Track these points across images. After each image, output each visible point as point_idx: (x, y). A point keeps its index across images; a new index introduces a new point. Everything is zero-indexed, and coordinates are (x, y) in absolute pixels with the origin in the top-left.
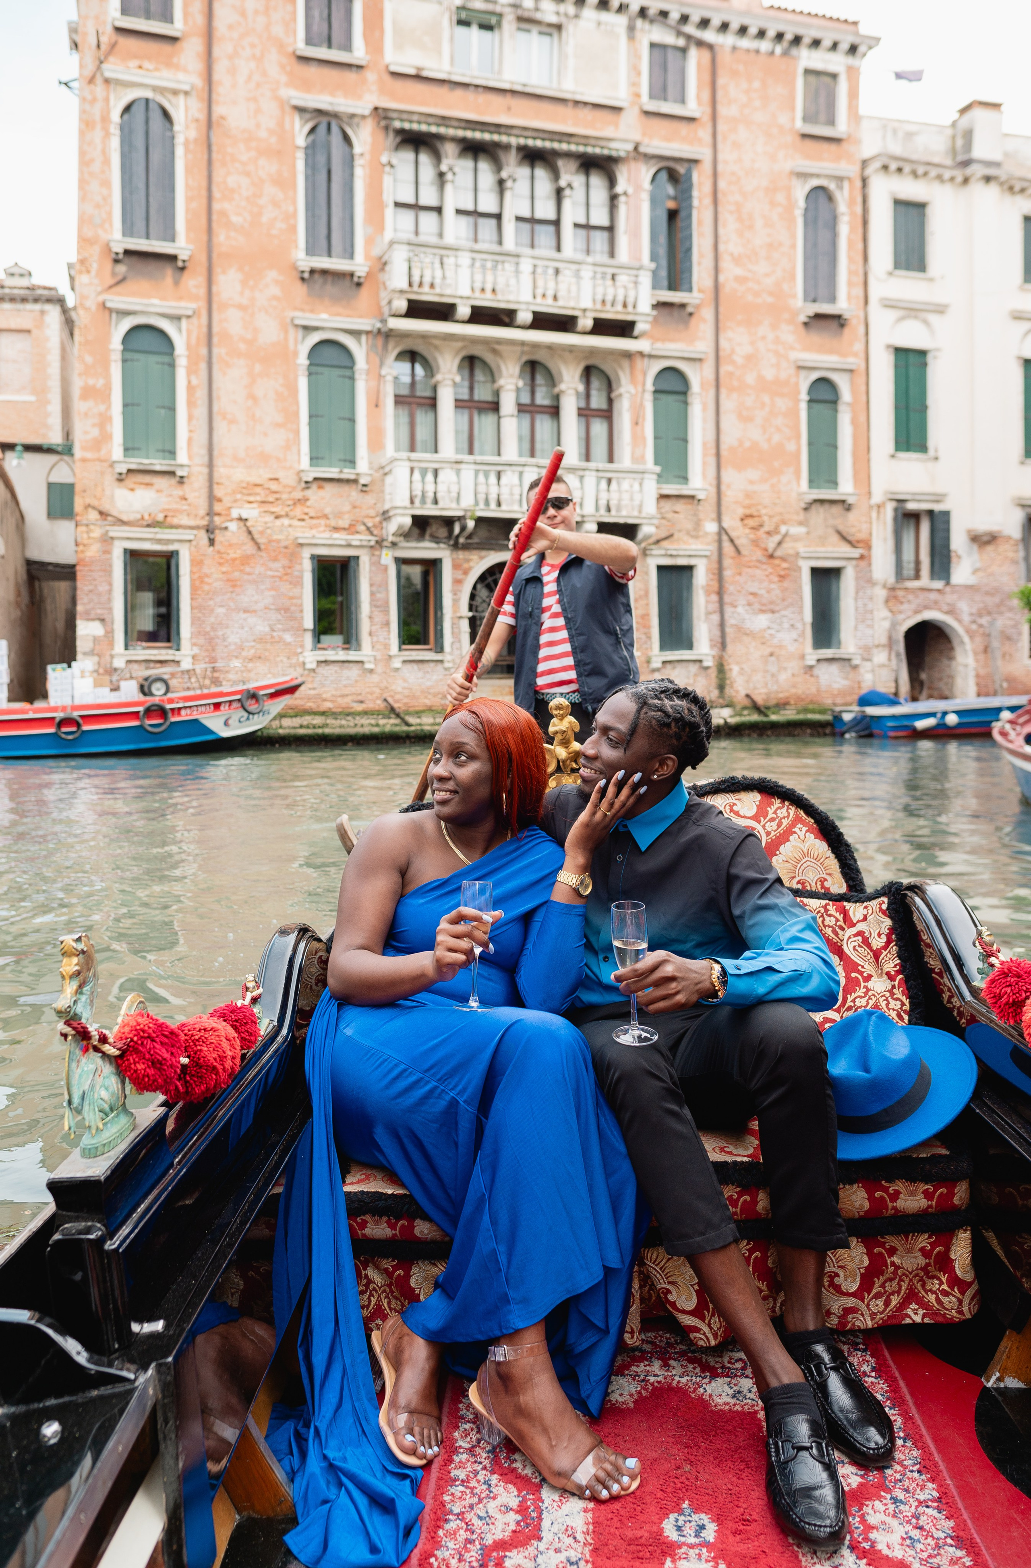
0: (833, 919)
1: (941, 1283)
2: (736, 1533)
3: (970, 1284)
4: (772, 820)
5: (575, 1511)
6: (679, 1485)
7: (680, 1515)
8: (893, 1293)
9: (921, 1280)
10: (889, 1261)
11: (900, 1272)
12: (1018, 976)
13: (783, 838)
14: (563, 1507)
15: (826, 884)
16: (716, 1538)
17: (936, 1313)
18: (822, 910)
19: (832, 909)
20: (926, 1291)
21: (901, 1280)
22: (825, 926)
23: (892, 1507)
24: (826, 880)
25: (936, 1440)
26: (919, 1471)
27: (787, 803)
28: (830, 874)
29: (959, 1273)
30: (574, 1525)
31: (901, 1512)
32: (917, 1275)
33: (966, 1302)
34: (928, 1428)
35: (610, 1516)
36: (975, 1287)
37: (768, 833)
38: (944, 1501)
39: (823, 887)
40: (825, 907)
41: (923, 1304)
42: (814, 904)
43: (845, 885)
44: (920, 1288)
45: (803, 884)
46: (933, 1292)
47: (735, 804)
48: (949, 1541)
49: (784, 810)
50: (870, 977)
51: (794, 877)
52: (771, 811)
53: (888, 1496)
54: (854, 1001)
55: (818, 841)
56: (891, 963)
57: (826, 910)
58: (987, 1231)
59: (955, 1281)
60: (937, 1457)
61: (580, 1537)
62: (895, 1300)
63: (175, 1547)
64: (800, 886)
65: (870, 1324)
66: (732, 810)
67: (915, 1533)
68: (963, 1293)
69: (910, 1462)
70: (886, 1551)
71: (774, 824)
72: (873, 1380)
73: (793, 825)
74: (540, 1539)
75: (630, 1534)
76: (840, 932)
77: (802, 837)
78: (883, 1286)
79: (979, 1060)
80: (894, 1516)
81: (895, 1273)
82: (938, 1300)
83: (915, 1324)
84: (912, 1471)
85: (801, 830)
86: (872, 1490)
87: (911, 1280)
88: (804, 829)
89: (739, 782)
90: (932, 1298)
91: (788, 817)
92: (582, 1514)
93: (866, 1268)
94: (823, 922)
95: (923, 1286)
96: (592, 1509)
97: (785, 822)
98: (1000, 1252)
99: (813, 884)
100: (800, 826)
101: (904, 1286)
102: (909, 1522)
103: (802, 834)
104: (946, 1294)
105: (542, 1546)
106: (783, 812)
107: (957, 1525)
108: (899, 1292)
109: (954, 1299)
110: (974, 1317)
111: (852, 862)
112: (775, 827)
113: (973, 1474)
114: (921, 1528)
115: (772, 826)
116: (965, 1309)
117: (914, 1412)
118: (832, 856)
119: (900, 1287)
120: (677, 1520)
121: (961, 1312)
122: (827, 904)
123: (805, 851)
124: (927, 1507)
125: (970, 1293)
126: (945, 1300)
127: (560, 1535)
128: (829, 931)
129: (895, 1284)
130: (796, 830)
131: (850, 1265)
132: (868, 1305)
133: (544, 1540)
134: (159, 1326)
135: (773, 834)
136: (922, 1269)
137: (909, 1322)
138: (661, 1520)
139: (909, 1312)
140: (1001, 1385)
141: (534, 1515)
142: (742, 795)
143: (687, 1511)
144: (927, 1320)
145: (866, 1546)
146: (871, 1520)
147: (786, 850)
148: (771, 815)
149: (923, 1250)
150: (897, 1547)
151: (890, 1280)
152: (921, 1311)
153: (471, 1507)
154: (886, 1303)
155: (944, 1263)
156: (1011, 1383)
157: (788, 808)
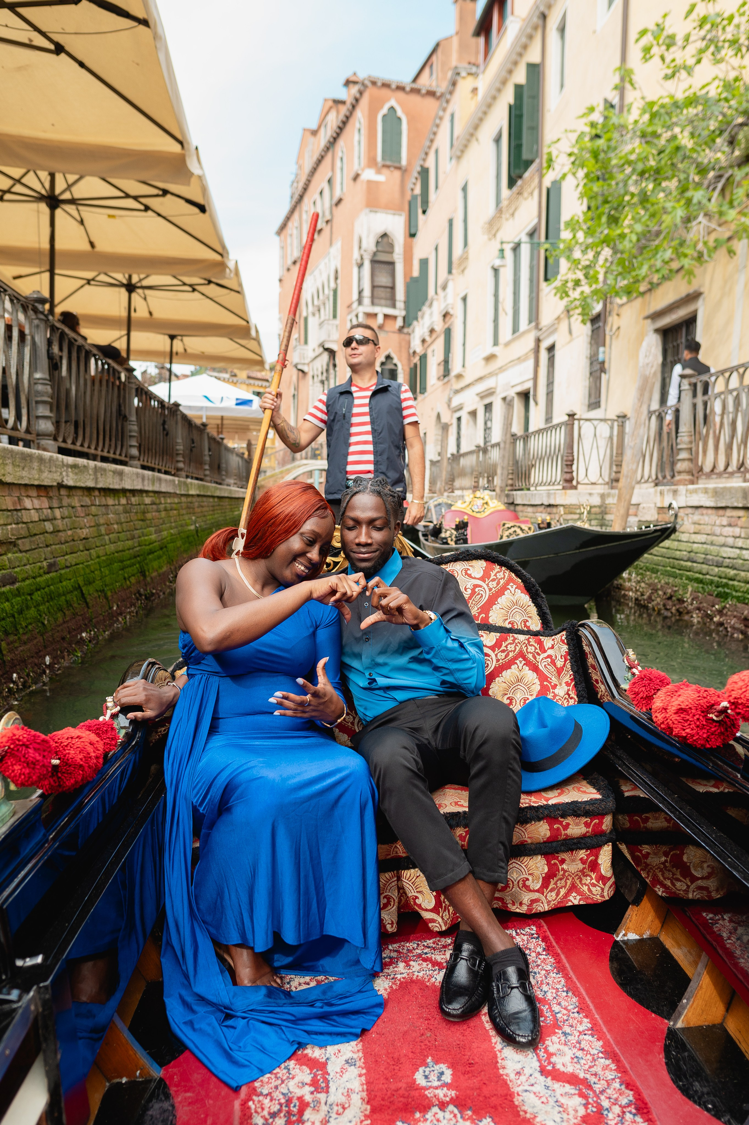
0: (533, 648)
1: (592, 879)
2: (465, 1073)
3: (608, 879)
4: (493, 580)
5: (353, 1077)
6: (424, 1047)
7: (427, 1067)
9: (580, 878)
10: (560, 868)
11: (566, 874)
12: (649, 680)
13: (501, 592)
14: (344, 1076)
15: (528, 624)
16: (452, 1079)
17: (587, 898)
18: (527, 642)
19: (532, 641)
20: (582, 885)
21: (567, 879)
22: (528, 653)
23: (563, 1039)
24: (527, 621)
26: (578, 1012)
27: (503, 568)
28: (530, 617)
29: (602, 872)
30: (352, 1087)
31: (569, 1041)
32: (577, 875)
33: (606, 889)
36: (611, 880)
37: (490, 590)
39: (526, 626)
40: (528, 640)
41: (579, 893)
43: (540, 625)
44: (578, 882)
45: (513, 625)
46: (586, 884)
47: (469, 569)
48: (601, 1055)
49: (502, 573)
50: (556, 685)
51: (507, 620)
52: (492, 574)
53: (560, 1032)
55: (523, 594)
56: (568, 676)
57: (529, 642)
58: (620, 843)
59: (600, 878)
60: (588, 1000)
62: (563, 892)
63: (56, 1114)
64: (510, 626)
65: (547, 909)
66: (466, 573)
67: (579, 1054)
68: (604, 884)
69: (572, 1006)
70: (562, 1069)
71: (495, 583)
73: (507, 583)
75: (392, 1087)
76: (537, 656)
77: (513, 592)
78: (556, 884)
80: (564, 1045)
81: (564, 875)
82: (590, 890)
83: (574, 906)
84: (573, 1013)
85: (512, 587)
87: (572, 878)
88: (515, 586)
89: (472, 554)
90: (585, 888)
91: (504, 577)
92: (358, 1078)
93: (546, 874)
94: (527, 650)
95: (581, 882)
96: (365, 1074)
97: (502, 582)
99: (519, 624)
100: (511, 584)
101: (569, 882)
102: (574, 1047)
103: (513, 590)
104: (594, 885)
106: (500, 575)
107: (604, 1043)
108: (564, 887)
109: (599, 889)
110: (611, 898)
111: (545, 609)
112: (495, 585)
113: (607, 994)
114: (583, 1050)
115: (493, 585)
116: (605, 894)
118: (532, 605)
119: (566, 883)
120: (425, 1071)
121: (603, 896)
123: (515, 601)
124: (585, 1035)
125: (609, 884)
126: (593, 889)
128: (530, 656)
129: (563, 881)
130: (509, 586)
131: (537, 873)
132: (546, 896)
134: (39, 959)
135: (494, 589)
136: (580, 871)
137: (570, 904)
138: (414, 1074)
139: (571, 898)
140: (626, 938)
141: (323, 1085)
142: (475, 563)
143: (431, 1064)
144: (582, 903)
145: (549, 1068)
146: (552, 1049)
147: (503, 601)
148: (492, 577)
149: (581, 859)
150: (569, 1064)
151: (561, 879)
152: (578, 897)
153: (276, 1087)
154: (558, 894)
155: (594, 866)
156: (632, 936)
157: (504, 572)
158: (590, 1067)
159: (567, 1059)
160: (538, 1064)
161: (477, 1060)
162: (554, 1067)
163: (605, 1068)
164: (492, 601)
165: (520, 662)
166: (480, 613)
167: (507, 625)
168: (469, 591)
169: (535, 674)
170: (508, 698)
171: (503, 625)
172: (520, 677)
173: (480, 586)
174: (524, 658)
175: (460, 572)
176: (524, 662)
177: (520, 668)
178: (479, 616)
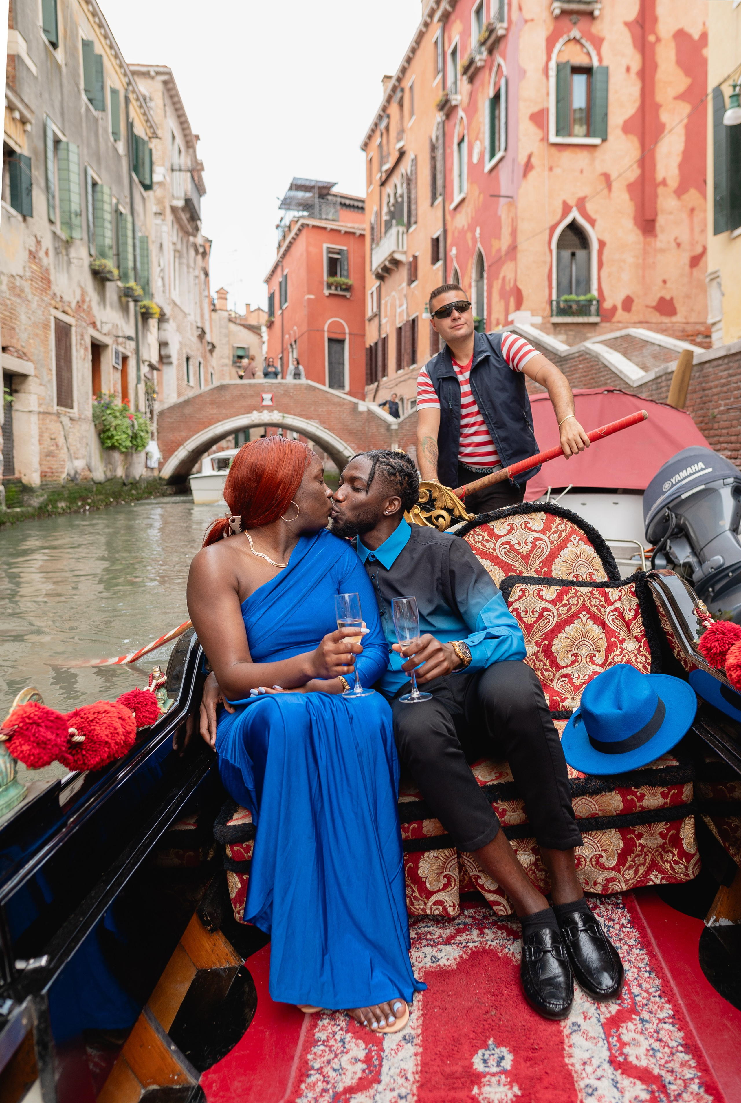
0: (597, 600)
1: (674, 855)
2: (527, 1059)
3: (693, 856)
4: (555, 532)
5: (408, 1056)
6: (487, 1026)
7: (486, 1050)
8: (640, 865)
9: (660, 854)
10: (637, 843)
11: (645, 850)
12: (723, 633)
13: (563, 545)
14: (399, 1054)
15: (593, 576)
16: (513, 1066)
17: (670, 877)
18: (590, 595)
19: (597, 593)
20: (663, 861)
21: (646, 855)
22: (592, 606)
23: (640, 1026)
24: (593, 574)
25: (672, 970)
26: (660, 996)
27: (565, 520)
28: (596, 570)
29: (685, 848)
30: (406, 1067)
31: (646, 1029)
32: (657, 851)
33: (691, 867)
34: (667, 962)
35: (433, 1058)
36: (697, 857)
37: (552, 542)
38: (676, 1017)
39: (591, 578)
40: (592, 592)
42: (585, 590)
43: (606, 577)
44: (659, 859)
45: (577, 577)
46: (668, 862)
47: (528, 522)
48: (681, 1049)
49: (563, 525)
50: (624, 640)
51: (571, 572)
52: (554, 527)
53: (638, 1018)
54: (613, 658)
55: (587, 546)
56: (639, 630)
57: (592, 594)
58: (705, 816)
59: (683, 854)
60: (672, 983)
61: (410, 1077)
62: (642, 870)
64: (575, 579)
65: (625, 887)
66: (526, 527)
67: (657, 1045)
68: (688, 862)
69: (654, 989)
70: (636, 1062)
71: (556, 536)
72: (628, 930)
73: (569, 535)
74: (379, 1082)
75: (448, 1070)
76: (603, 610)
77: (576, 544)
78: (634, 860)
79: (697, 694)
80: (642, 1033)
81: (642, 851)
82: (671, 867)
83: (655, 885)
84: (654, 996)
85: (575, 539)
86: (627, 1015)
87: (653, 855)
88: (578, 538)
89: (531, 506)
90: (667, 866)
91: (566, 530)
92: (413, 1057)
93: (622, 850)
94: (590, 603)
95: (661, 858)
96: (421, 1053)
97: (564, 534)
98: (714, 831)
99: (584, 577)
100: (574, 536)
101: (648, 859)
102: (652, 1036)
103: (576, 542)
104: (676, 863)
105: (381, 1087)
106: (562, 527)
107: (687, 1035)
108: (644, 864)
109: (682, 866)
110: (696, 877)
111: (611, 560)
112: (557, 538)
113: (697, 993)
114: (661, 1040)
115: (554, 537)
116: (691, 872)
117: (657, 951)
118: (597, 557)
119: (645, 860)
120: (484, 1055)
121: (687, 875)
122: (594, 590)
123: (578, 554)
124: (665, 1023)
125: (693, 861)
126: (676, 867)
127: (395, 1077)
128: (595, 610)
129: (642, 858)
130: (572, 539)
131: (611, 849)
132: (623, 874)
133: (383, 1083)
135: (555, 542)
136: (660, 847)
137: (651, 883)
138: (472, 1056)
139: (652, 877)
140: (717, 924)
141: (377, 1063)
142: (533, 515)
143: (492, 1046)
144: (664, 882)
145: (621, 1059)
146: (625, 1038)
147: (566, 553)
148: (553, 529)
149: (661, 834)
150: (643, 1057)
151: (639, 856)
152: (660, 876)
153: (329, 1062)
154: (636, 872)
155: (676, 841)
156: (724, 922)
157: (566, 524)
158: (667, 1062)
159: (641, 1051)
160: (608, 1054)
161: (542, 1045)
162: (625, 1059)
163: (684, 1064)
164: (554, 554)
165: (584, 616)
166: (542, 568)
167: (571, 578)
168: (530, 545)
169: (601, 628)
170: (573, 655)
171: (566, 578)
172: (584, 632)
173: (541, 539)
174: (588, 611)
175: (519, 526)
176: (587, 616)
177: (584, 622)
178: (541, 570)
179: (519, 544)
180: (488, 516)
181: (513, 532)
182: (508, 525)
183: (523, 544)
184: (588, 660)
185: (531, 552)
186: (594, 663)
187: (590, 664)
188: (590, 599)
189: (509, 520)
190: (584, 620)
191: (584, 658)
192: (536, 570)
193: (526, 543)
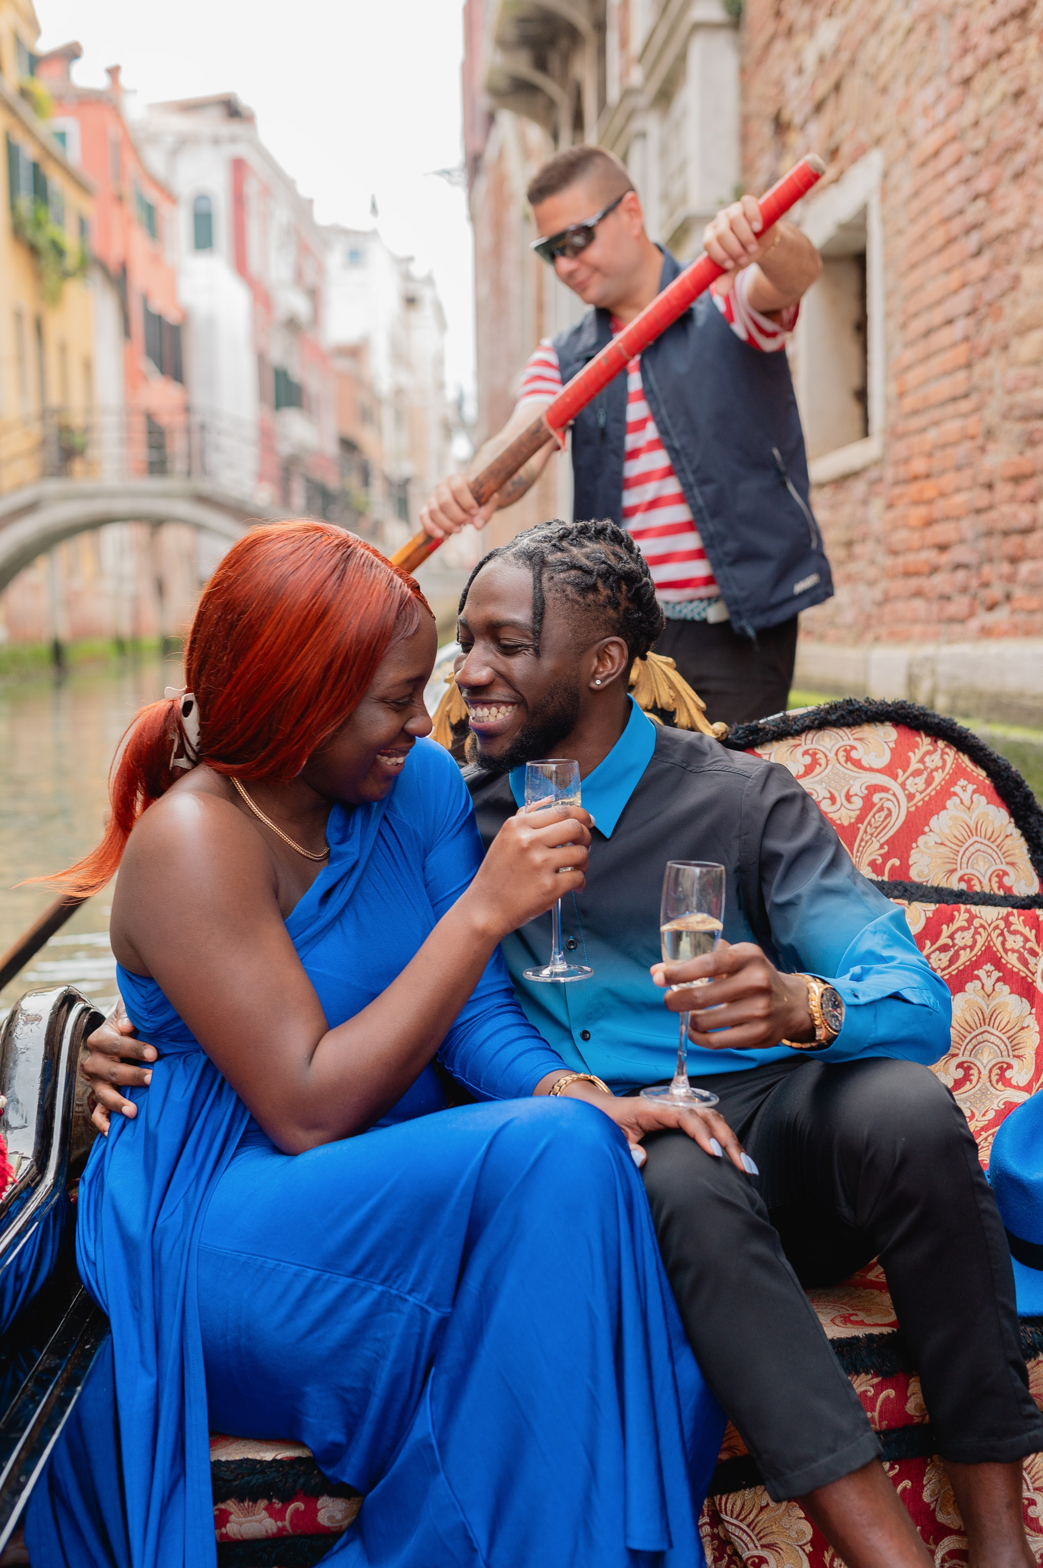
0: (1018, 938)
4: (917, 773)
13: (936, 803)
15: (1007, 881)
18: (1002, 925)
19: (1017, 920)
22: (1006, 951)
24: (1005, 873)
27: (941, 744)
28: (1012, 864)
37: (910, 797)
39: (1001, 885)
40: (1006, 919)
42: (989, 914)
43: (1036, 881)
45: (969, 881)
47: (853, 748)
49: (937, 756)
51: (955, 870)
52: (914, 757)
55: (992, 808)
57: (1007, 924)
64: (963, 886)
66: (848, 758)
71: (921, 781)
73: (952, 780)
76: (1031, 960)
77: (967, 802)
85: (964, 790)
88: (971, 788)
89: (860, 709)
91: (943, 767)
94: (1003, 944)
97: (938, 777)
99: (985, 881)
100: (962, 782)
103: (966, 796)
106: (934, 760)
112: (922, 786)
115: (916, 784)
118: (1017, 833)
122: (1009, 914)
123: (972, 824)
128: (1012, 960)
130: (956, 789)
135: (918, 797)
142: (865, 731)
147: (941, 824)
148: (914, 765)
157: (943, 753)
164: (916, 825)
165: (987, 974)
166: (886, 857)
167: (955, 885)
168: (858, 803)
169: (1026, 1003)
170: (960, 1065)
171: (944, 884)
172: (987, 1013)
173: (885, 789)
174: (998, 964)
175: (831, 756)
176: (996, 974)
177: (988, 989)
178: (884, 864)
179: (833, 799)
180: (756, 730)
181: (818, 769)
182: (806, 753)
183: (841, 799)
184: (994, 1078)
185: (860, 819)
186: (1007, 1083)
187: (1000, 1086)
188: (1002, 934)
189: (811, 741)
190: (989, 983)
191: (985, 1073)
192: (872, 864)
193: (848, 798)
